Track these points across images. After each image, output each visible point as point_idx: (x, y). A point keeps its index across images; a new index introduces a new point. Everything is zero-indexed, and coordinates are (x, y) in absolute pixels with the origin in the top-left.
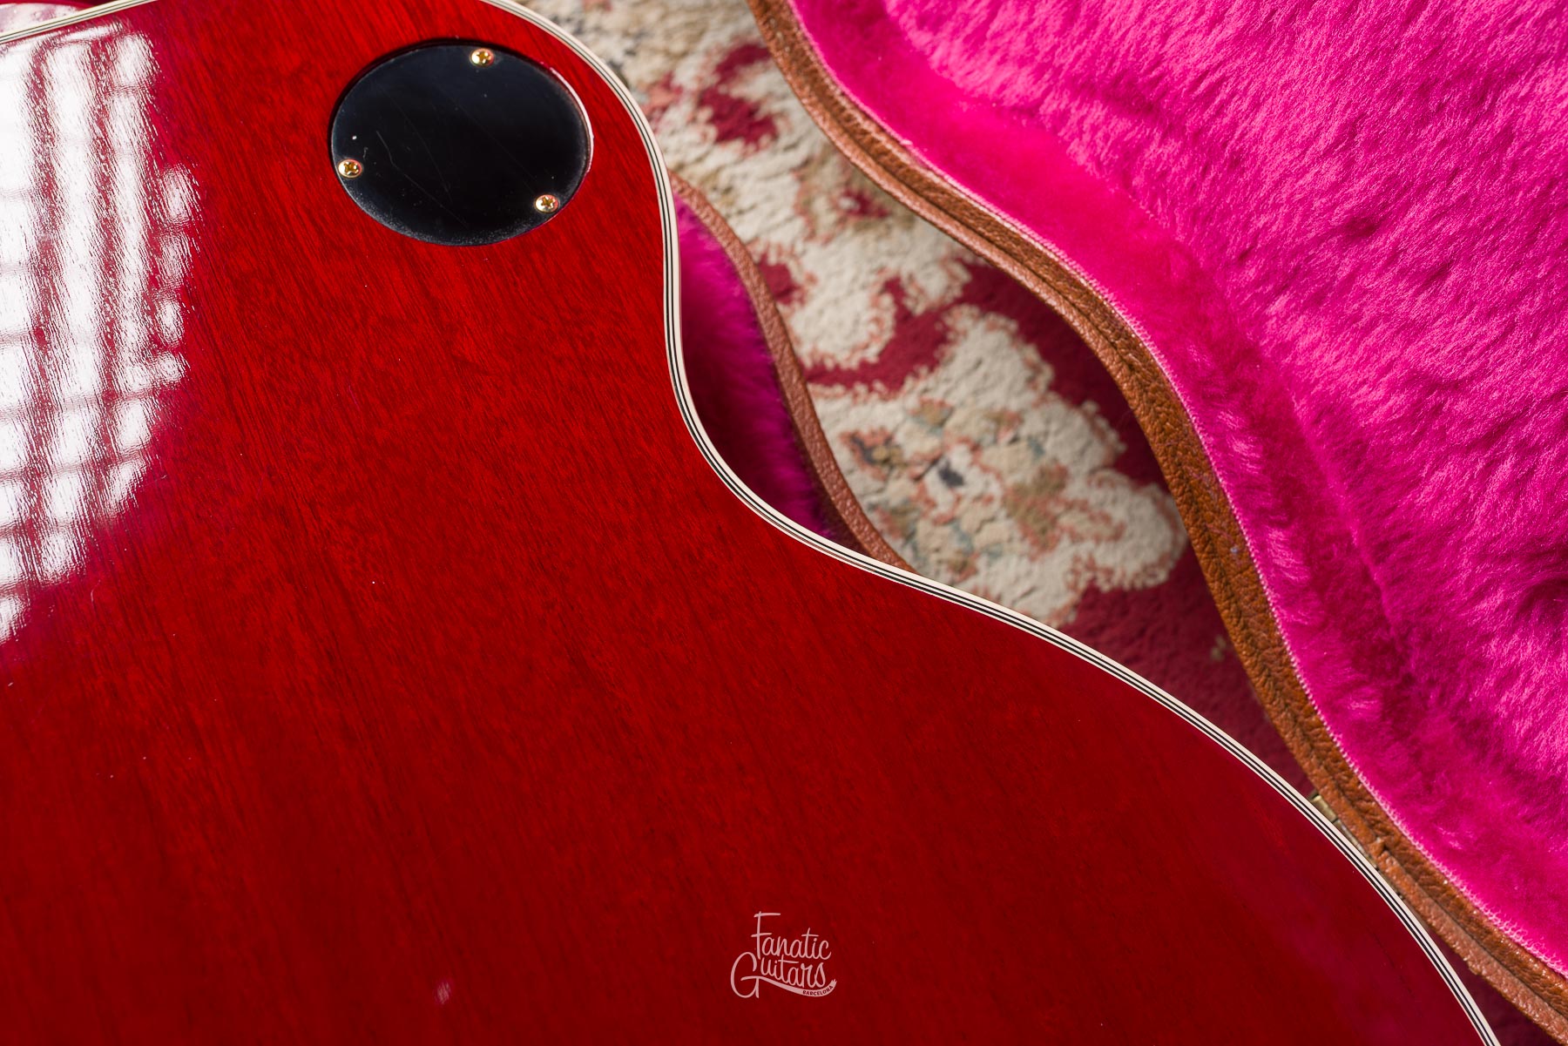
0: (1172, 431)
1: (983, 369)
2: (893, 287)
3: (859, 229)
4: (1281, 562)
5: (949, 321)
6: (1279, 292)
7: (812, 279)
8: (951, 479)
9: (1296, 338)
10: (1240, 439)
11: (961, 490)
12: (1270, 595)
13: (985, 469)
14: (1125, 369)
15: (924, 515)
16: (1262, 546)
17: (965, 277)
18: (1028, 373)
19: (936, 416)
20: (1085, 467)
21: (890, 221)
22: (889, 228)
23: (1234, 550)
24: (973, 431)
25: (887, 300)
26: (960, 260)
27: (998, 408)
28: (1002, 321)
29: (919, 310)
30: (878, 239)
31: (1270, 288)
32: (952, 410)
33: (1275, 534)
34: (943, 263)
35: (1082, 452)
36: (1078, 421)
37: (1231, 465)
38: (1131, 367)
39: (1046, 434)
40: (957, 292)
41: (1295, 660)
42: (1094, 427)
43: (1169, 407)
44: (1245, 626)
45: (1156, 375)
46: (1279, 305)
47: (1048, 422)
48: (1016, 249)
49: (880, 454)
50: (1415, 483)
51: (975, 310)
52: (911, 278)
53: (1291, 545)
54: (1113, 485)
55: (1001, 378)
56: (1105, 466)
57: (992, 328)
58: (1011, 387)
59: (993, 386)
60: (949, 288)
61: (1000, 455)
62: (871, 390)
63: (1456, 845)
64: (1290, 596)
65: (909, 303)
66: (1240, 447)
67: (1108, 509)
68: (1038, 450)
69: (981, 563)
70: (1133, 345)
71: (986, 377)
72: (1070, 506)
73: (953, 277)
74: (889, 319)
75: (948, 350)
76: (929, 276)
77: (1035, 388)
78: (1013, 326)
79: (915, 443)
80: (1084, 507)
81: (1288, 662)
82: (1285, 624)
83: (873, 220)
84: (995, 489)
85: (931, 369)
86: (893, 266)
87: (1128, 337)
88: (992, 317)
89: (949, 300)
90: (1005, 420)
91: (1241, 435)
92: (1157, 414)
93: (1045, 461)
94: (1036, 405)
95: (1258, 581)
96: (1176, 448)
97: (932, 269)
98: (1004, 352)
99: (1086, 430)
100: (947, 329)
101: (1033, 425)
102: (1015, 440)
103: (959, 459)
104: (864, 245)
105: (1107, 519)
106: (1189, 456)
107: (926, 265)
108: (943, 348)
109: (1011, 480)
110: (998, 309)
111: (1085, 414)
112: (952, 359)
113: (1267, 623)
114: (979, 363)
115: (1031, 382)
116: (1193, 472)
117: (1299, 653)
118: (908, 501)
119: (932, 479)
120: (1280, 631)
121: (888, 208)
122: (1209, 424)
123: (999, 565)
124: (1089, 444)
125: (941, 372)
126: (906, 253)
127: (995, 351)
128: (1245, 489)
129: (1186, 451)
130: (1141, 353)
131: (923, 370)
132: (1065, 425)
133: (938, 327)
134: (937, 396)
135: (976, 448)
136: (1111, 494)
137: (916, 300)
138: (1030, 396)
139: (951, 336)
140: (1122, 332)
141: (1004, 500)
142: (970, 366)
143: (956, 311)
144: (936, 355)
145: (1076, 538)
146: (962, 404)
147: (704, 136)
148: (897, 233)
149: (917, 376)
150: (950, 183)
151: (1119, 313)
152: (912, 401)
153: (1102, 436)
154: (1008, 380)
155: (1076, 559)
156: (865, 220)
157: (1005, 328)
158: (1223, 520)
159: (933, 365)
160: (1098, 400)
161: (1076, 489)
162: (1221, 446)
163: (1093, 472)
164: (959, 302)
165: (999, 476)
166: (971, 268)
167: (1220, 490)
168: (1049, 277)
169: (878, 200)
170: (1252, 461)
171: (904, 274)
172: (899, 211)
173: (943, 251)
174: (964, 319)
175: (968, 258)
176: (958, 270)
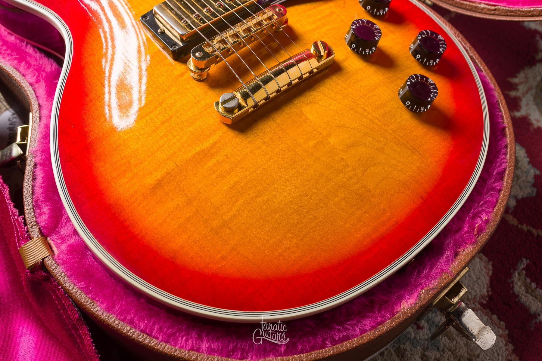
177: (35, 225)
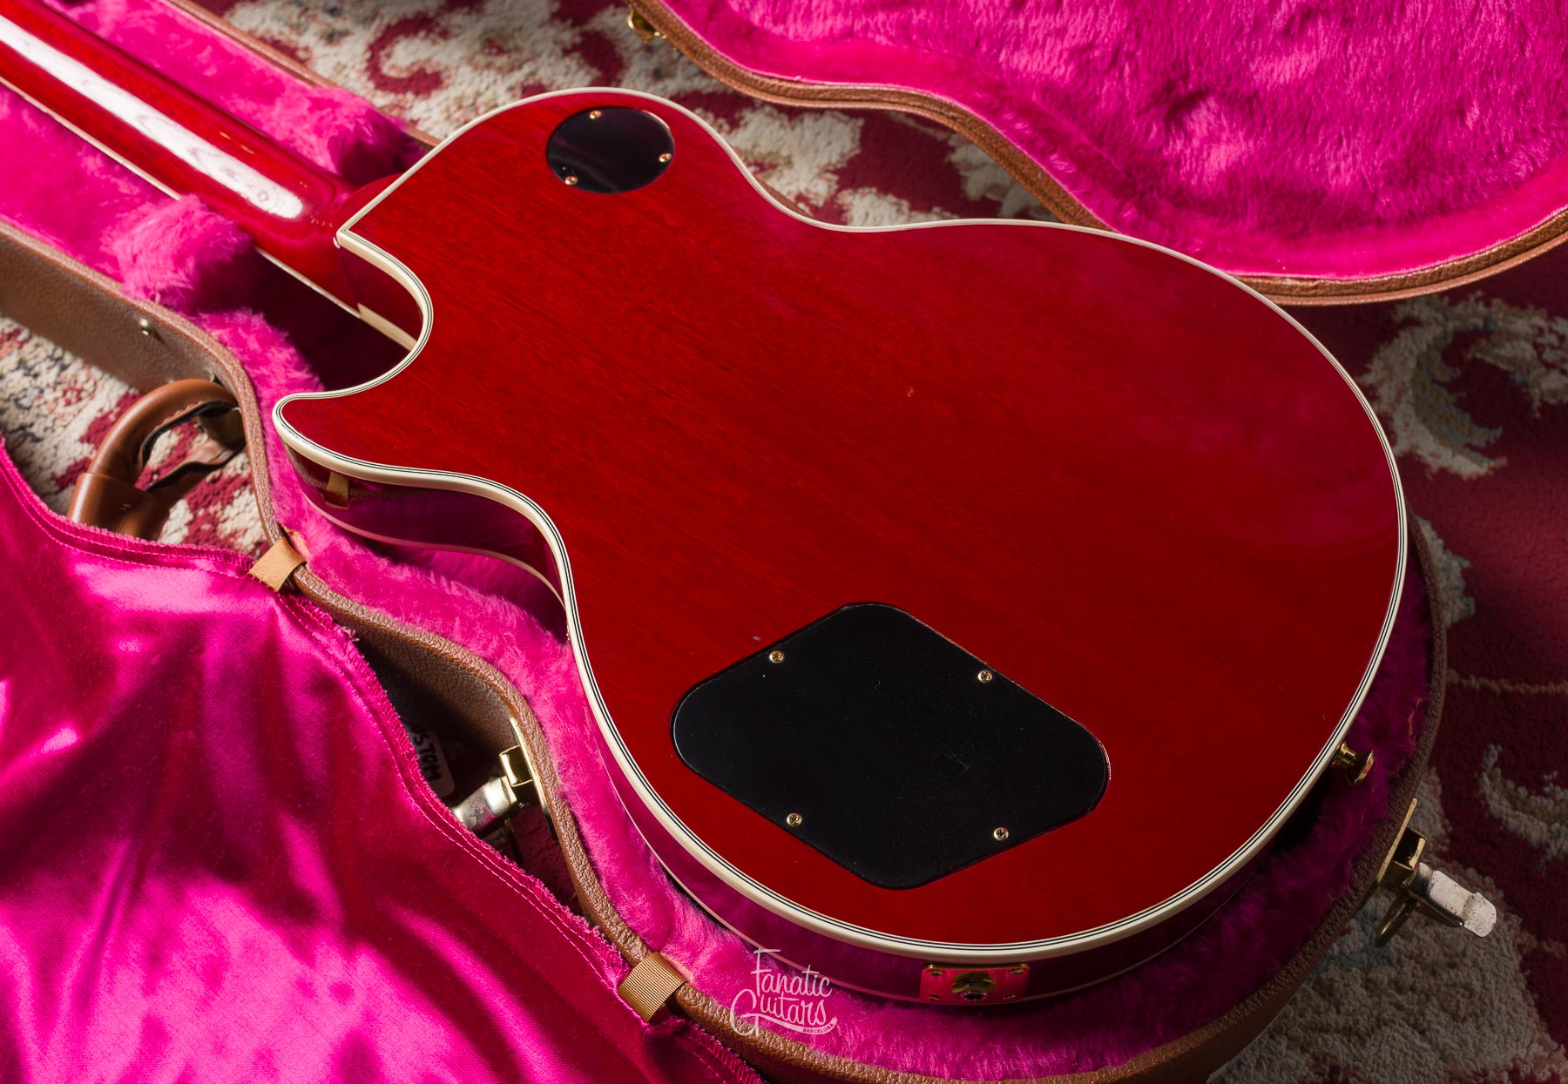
4: (1062, 168)
5: (840, 202)
6: (1000, 50)
9: (1017, 66)
10: (1017, 123)
12: (1065, 187)
14: (952, 121)
16: (1050, 167)
17: (835, 178)
18: (895, 208)
21: (779, 168)
22: (781, 172)
23: (1039, 175)
26: (827, 171)
28: (867, 190)
29: (821, 203)
30: (779, 179)
31: (995, 50)
33: (1054, 157)
34: (819, 176)
37: (1018, 137)
38: (954, 119)
40: (835, 187)
41: (1091, 211)
44: (1063, 210)
45: (966, 115)
46: (1003, 56)
48: (874, 96)
50: (1097, 99)
51: (850, 191)
52: (807, 190)
53: (1061, 158)
55: (883, 216)
57: (864, 195)
58: (890, 218)
59: (879, 221)
60: (830, 187)
63: (1198, 250)
64: (1073, 182)
65: (814, 202)
66: (1019, 126)
70: (950, 108)
71: (873, 218)
73: (829, 180)
75: (846, 214)
76: (816, 186)
77: (903, 213)
78: (874, 190)
81: (1088, 214)
82: (1078, 196)
83: (770, 171)
87: (945, 105)
88: (860, 190)
89: (833, 192)
91: (1015, 121)
92: (975, 133)
95: (1056, 184)
96: (991, 144)
97: (815, 181)
98: (877, 202)
100: (841, 206)
106: (999, 144)
107: (811, 181)
110: (862, 185)
111: (936, 214)
112: (852, 218)
113: (1070, 201)
114: (867, 214)
115: (899, 211)
116: (1003, 150)
117: (1089, 206)
120: (1077, 201)
121: (774, 163)
122: (1000, 124)
126: (797, 180)
127: (872, 205)
128: (1029, 144)
129: (996, 143)
130: (955, 109)
133: (836, 207)
137: (815, 199)
138: (901, 218)
139: (845, 208)
140: (942, 105)
142: (864, 217)
143: (840, 195)
144: (841, 219)
148: (786, 172)
150: (828, 85)
151: (937, 96)
154: (885, 215)
156: (767, 173)
157: (870, 192)
158: (1028, 164)
160: (938, 205)
162: (1010, 131)
164: (839, 190)
166: (835, 172)
167: (1020, 152)
168: (897, 100)
169: (767, 161)
170: (1026, 129)
171: (802, 189)
172: (781, 161)
173: (816, 170)
174: (847, 197)
175: (831, 168)
176: (829, 176)
177: (631, 936)
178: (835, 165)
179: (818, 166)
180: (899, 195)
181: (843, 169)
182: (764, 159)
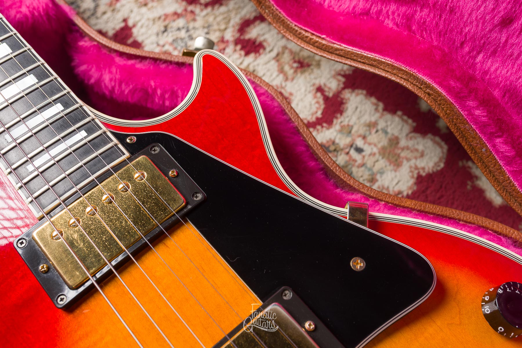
0: (450, 113)
1: (359, 110)
2: (320, 89)
3: (302, 73)
4: (503, 150)
5: (342, 96)
6: (478, 53)
7: (291, 94)
8: (359, 150)
9: (489, 68)
10: (477, 110)
11: (364, 153)
12: (501, 163)
13: (370, 144)
14: (427, 95)
15: (353, 165)
16: (494, 146)
17: (343, 80)
18: (374, 107)
19: (347, 130)
20: (404, 134)
21: (312, 67)
22: (312, 70)
23: (483, 150)
24: (362, 132)
25: (319, 94)
26: (339, 74)
27: (368, 122)
28: (360, 91)
29: (331, 95)
30: (310, 74)
31: (475, 52)
32: (352, 127)
33: (498, 140)
34: (334, 77)
35: (401, 129)
36: (397, 119)
37: (475, 120)
38: (429, 94)
39: (387, 126)
40: (342, 86)
41: (516, 184)
42: (403, 120)
43: (447, 105)
45: (440, 95)
46: (480, 58)
47: (386, 122)
49: (332, 148)
51: (350, 90)
52: (325, 85)
53: (505, 143)
54: (415, 138)
55: (366, 111)
56: (411, 132)
57: (357, 95)
58: (370, 113)
59: (364, 115)
60: (339, 85)
61: (373, 138)
62: (322, 127)
64: (509, 161)
65: (327, 94)
66: (477, 112)
67: (416, 147)
68: (386, 132)
69: (378, 177)
70: (428, 86)
71: (360, 112)
72: (403, 149)
73: (339, 81)
74: (321, 101)
75: (345, 106)
76: (331, 82)
77: (378, 111)
78: (364, 92)
79: (343, 141)
80: (408, 148)
81: (514, 185)
82: (509, 172)
83: (306, 68)
84: (375, 150)
85: (341, 114)
86: (317, 82)
87: (426, 84)
88: (356, 91)
89: (340, 89)
90: (371, 125)
91: (477, 108)
92: (443, 109)
93: (389, 136)
94: (381, 117)
95: (495, 159)
96: (453, 119)
97: (331, 80)
98: (364, 102)
99: (401, 121)
100: (342, 99)
101: (381, 124)
102: (377, 131)
103: (359, 143)
104: (305, 78)
105: (417, 150)
106: (459, 121)
107: (329, 79)
108: (343, 106)
109: (380, 146)
110: (358, 88)
111: (399, 116)
112: (347, 109)
113: (502, 173)
114: (357, 108)
115: (376, 110)
116: (462, 126)
117: (517, 181)
118: (346, 162)
119: (352, 152)
120: (508, 174)
121: (310, 63)
122: (464, 107)
123: (384, 176)
124: (403, 126)
125: (345, 115)
126: (321, 77)
127: (361, 102)
128: (482, 127)
129: (457, 119)
130: (432, 88)
131: (339, 115)
132: (392, 122)
133: (339, 99)
134: (346, 123)
135: (364, 138)
136: (416, 141)
137: (329, 92)
138: (378, 115)
139: (344, 101)
140: (423, 83)
141: (379, 153)
142: (354, 110)
143: (343, 92)
144: (341, 109)
145: (408, 160)
146: (355, 123)
147: (240, 55)
148: (316, 71)
149: (337, 118)
150: (344, 46)
151: (420, 76)
152: (338, 127)
153: (406, 122)
154: (368, 111)
155: (411, 167)
156: (303, 69)
157: (362, 94)
158: (477, 140)
159: (341, 113)
160: (401, 110)
161: (403, 143)
162: (470, 114)
163: (407, 135)
164: (343, 89)
165: (375, 145)
166: (344, 76)
167: (474, 130)
168: (390, 70)
169: (306, 61)
170: (484, 116)
171: (322, 84)
172: (314, 63)
173: (333, 73)
174: (347, 94)
175: (342, 73)
176: (340, 78)
178: (345, 72)
179: (335, 70)
180: (379, 99)
181: (349, 75)
182: (304, 59)
